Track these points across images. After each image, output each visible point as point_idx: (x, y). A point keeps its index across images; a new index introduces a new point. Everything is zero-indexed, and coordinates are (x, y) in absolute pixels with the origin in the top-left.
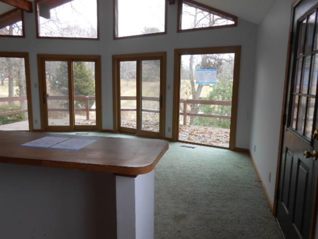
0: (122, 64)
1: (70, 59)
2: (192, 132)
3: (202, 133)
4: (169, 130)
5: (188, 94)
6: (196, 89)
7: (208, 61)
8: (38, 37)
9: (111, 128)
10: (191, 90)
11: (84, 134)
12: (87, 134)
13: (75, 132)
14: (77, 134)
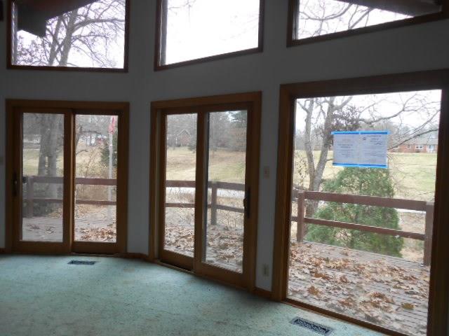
0: (171, 118)
1: (70, 110)
2: (317, 265)
3: (339, 269)
4: (265, 273)
5: (304, 174)
6: (315, 167)
7: (335, 122)
8: (11, 67)
9: (145, 250)
10: (307, 167)
11: (87, 263)
12: (93, 263)
13: (73, 255)
14: (72, 262)
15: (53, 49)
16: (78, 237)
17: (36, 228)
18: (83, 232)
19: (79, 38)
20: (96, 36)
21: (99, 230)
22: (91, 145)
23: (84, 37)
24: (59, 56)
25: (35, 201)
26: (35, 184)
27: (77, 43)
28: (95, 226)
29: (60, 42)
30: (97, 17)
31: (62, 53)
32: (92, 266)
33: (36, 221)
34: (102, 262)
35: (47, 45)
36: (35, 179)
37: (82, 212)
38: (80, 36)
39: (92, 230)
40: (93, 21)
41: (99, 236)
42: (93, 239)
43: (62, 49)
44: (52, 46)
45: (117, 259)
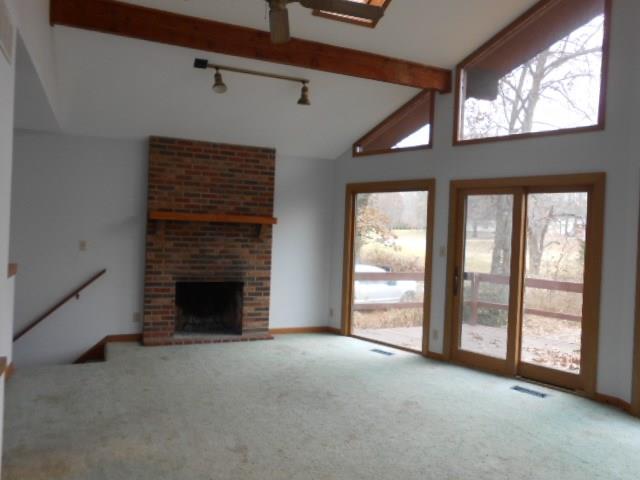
11: (536, 394)
12: (543, 396)
13: (518, 379)
14: (517, 388)
15: (515, 108)
16: (527, 357)
17: (479, 338)
18: (537, 354)
19: (550, 84)
20: (574, 77)
21: (560, 355)
22: (567, 234)
23: (559, 81)
24: (522, 115)
25: (480, 305)
26: (481, 283)
27: (548, 92)
28: (553, 348)
29: (524, 96)
30: (578, 48)
31: (526, 111)
32: (541, 399)
33: (480, 330)
34: (556, 397)
35: (508, 103)
36: (482, 277)
37: (546, 330)
38: (552, 82)
39: (549, 352)
40: (572, 56)
41: (559, 363)
42: (548, 364)
43: (526, 105)
44: (515, 104)
45: (580, 399)
